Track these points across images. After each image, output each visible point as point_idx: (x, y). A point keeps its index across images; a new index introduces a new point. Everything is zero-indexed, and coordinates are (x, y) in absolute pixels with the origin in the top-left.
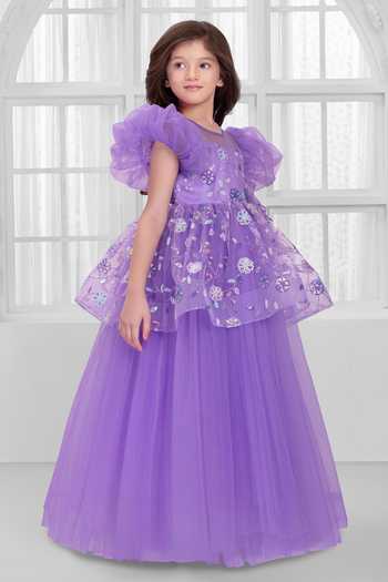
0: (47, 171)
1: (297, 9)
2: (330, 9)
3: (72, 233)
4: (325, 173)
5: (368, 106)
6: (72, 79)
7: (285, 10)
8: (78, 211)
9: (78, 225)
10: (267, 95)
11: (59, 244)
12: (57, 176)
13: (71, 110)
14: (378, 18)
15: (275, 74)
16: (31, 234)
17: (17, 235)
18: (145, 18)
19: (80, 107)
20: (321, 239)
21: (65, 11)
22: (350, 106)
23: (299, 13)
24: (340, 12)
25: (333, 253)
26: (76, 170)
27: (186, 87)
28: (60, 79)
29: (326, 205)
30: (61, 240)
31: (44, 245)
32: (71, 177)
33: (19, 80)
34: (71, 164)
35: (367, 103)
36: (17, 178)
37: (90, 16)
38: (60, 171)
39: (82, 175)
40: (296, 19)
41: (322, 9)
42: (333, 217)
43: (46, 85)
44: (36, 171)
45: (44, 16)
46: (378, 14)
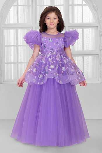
0: (13, 46)
1: (76, 5)
2: (84, 5)
3: (20, 61)
4: (83, 46)
5: (94, 30)
6: (19, 23)
7: (73, 5)
8: (21, 56)
9: (21, 59)
10: (69, 27)
11: (16, 64)
12: (16, 47)
13: (19, 30)
14: (96, 7)
15: (70, 22)
16: (9, 62)
17: (5, 62)
18: (38, 7)
19: (21, 30)
20: (82, 63)
21: (18, 5)
22: (89, 29)
23: (76, 6)
24: (87, 6)
25: (85, 66)
26: (21, 46)
27: (50, 24)
28: (16, 23)
29: (83, 54)
30: (17, 63)
31: (12, 64)
32: (19, 47)
33: (6, 23)
34: (19, 44)
35: (94, 29)
36: (6, 48)
37: (24, 7)
38: (17, 46)
39: (22, 47)
40: (76, 7)
41: (82, 5)
42: (85, 57)
43: (13, 24)
44: (10, 46)
45: (12, 7)
46: (96, 6)
